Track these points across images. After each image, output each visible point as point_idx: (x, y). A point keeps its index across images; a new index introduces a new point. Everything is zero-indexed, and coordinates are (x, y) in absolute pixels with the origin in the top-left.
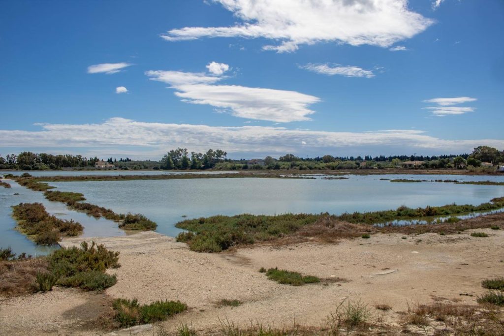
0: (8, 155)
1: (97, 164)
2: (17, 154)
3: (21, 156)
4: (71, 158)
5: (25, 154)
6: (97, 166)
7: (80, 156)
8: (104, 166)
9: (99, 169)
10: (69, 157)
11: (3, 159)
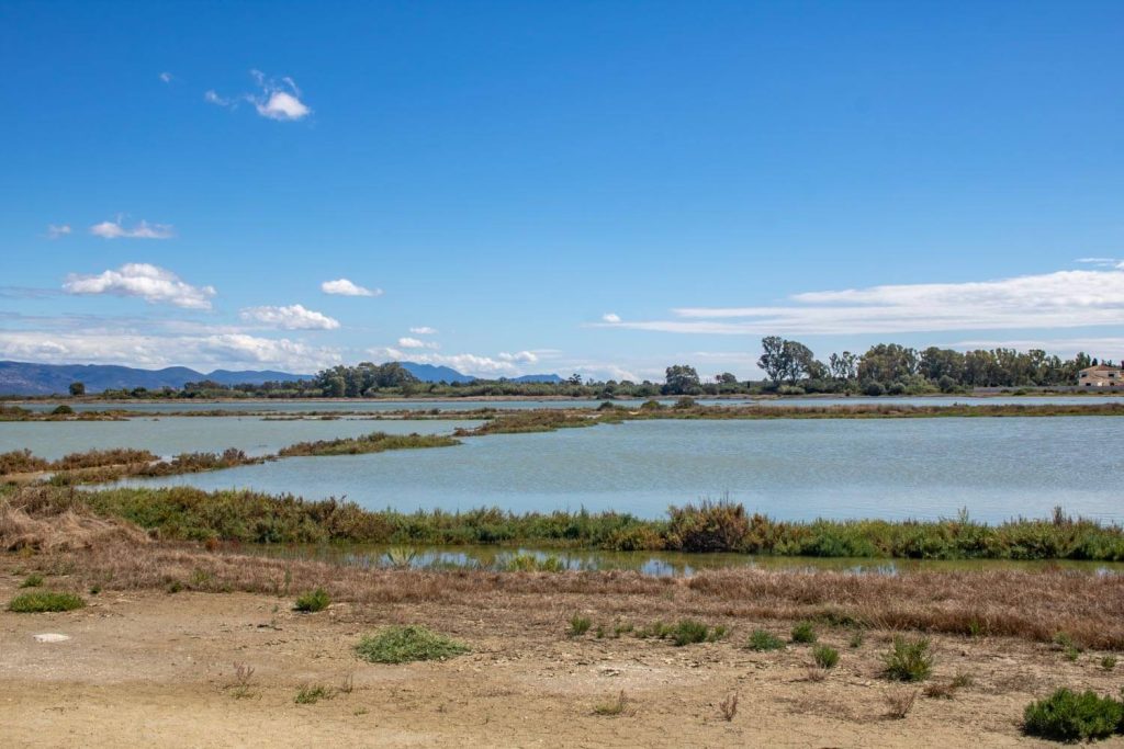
0: (835, 355)
1: (1084, 376)
2: (860, 350)
3: (869, 355)
4: (1013, 358)
5: (879, 351)
6: (1082, 382)
7: (1040, 354)
8: (1107, 382)
9: (1089, 389)
10: (1007, 356)
11: (821, 365)
